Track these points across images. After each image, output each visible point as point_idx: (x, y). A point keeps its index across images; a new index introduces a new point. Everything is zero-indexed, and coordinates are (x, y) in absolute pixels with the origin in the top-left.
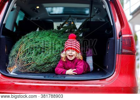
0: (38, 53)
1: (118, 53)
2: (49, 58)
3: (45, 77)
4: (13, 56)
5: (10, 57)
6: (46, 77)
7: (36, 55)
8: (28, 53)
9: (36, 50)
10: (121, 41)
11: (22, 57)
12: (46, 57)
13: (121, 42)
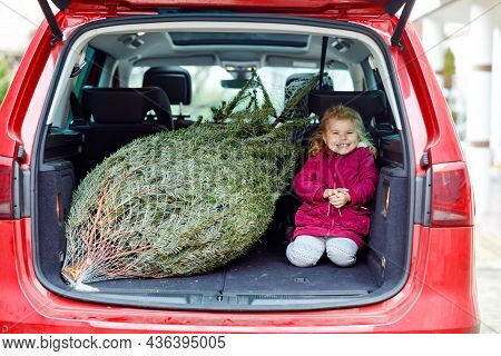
0: (160, 217)
1: (418, 219)
2: (197, 232)
3: (188, 301)
4: (79, 227)
5: (69, 230)
6: (192, 301)
7: (155, 223)
8: (129, 217)
9: (155, 205)
10: (428, 182)
11: (109, 230)
12: (185, 229)
13: (428, 189)
